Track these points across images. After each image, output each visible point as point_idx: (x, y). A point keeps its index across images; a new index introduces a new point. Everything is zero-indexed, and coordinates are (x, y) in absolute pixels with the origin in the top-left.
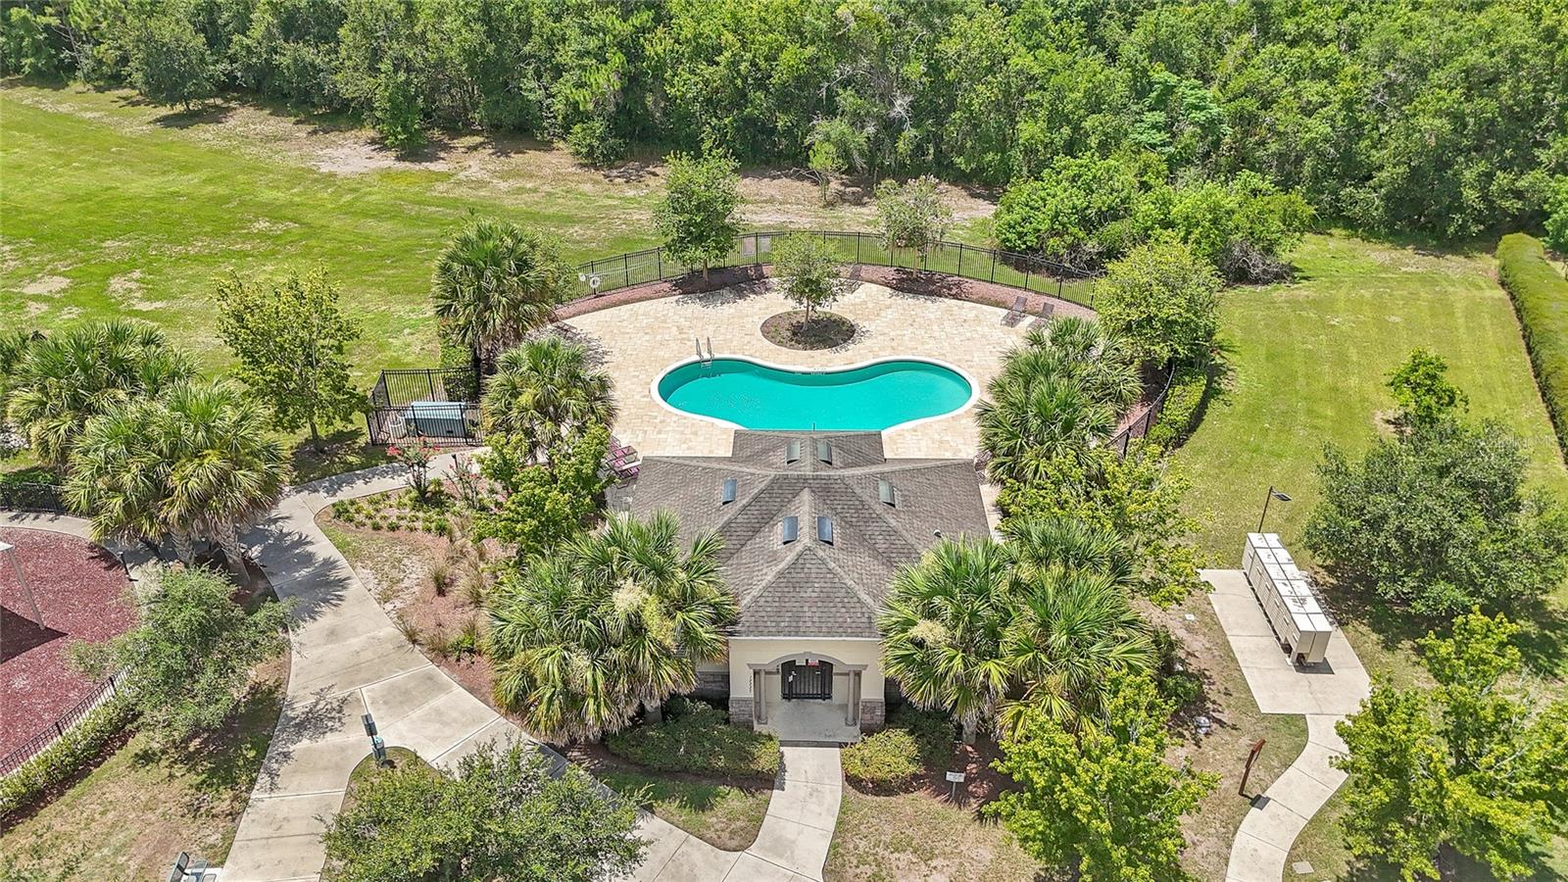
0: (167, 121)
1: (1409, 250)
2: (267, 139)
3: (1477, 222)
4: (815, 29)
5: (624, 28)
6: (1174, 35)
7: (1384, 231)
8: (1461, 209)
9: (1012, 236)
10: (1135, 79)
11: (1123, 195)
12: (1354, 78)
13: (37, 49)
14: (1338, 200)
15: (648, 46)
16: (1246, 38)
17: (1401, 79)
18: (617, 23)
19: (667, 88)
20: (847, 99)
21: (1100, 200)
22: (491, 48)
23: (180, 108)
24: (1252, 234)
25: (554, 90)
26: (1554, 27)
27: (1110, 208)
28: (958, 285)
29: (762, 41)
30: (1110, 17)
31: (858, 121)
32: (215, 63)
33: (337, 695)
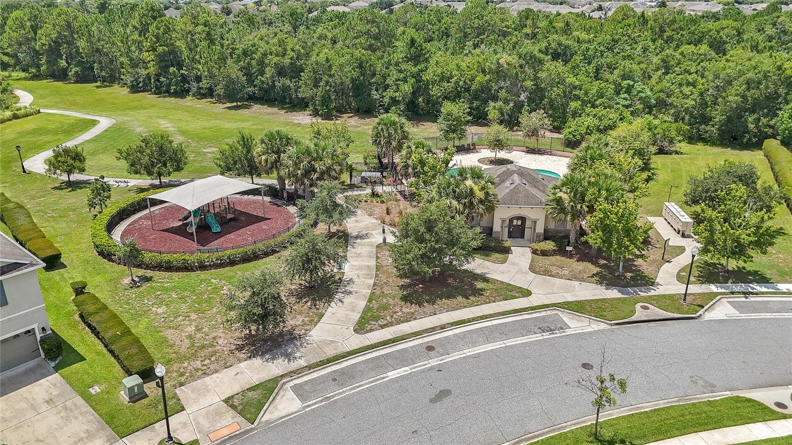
0: (229, 108)
1: (729, 149)
2: (269, 114)
3: (755, 137)
4: (490, 69)
5: (415, 70)
6: (631, 72)
7: (718, 143)
8: (748, 132)
9: (571, 136)
10: (616, 88)
11: (614, 120)
12: (703, 84)
13: (176, 84)
14: (699, 131)
15: (423, 76)
16: (660, 73)
17: (722, 84)
18: (412, 68)
19: (430, 92)
20: (503, 94)
21: (606, 122)
22: (362, 78)
23: (235, 104)
24: (664, 135)
25: (384, 94)
26: (780, 66)
27: (609, 125)
28: (551, 152)
29: (468, 74)
30: (605, 71)
31: (506, 102)
32: (248, 87)
33: (364, 232)
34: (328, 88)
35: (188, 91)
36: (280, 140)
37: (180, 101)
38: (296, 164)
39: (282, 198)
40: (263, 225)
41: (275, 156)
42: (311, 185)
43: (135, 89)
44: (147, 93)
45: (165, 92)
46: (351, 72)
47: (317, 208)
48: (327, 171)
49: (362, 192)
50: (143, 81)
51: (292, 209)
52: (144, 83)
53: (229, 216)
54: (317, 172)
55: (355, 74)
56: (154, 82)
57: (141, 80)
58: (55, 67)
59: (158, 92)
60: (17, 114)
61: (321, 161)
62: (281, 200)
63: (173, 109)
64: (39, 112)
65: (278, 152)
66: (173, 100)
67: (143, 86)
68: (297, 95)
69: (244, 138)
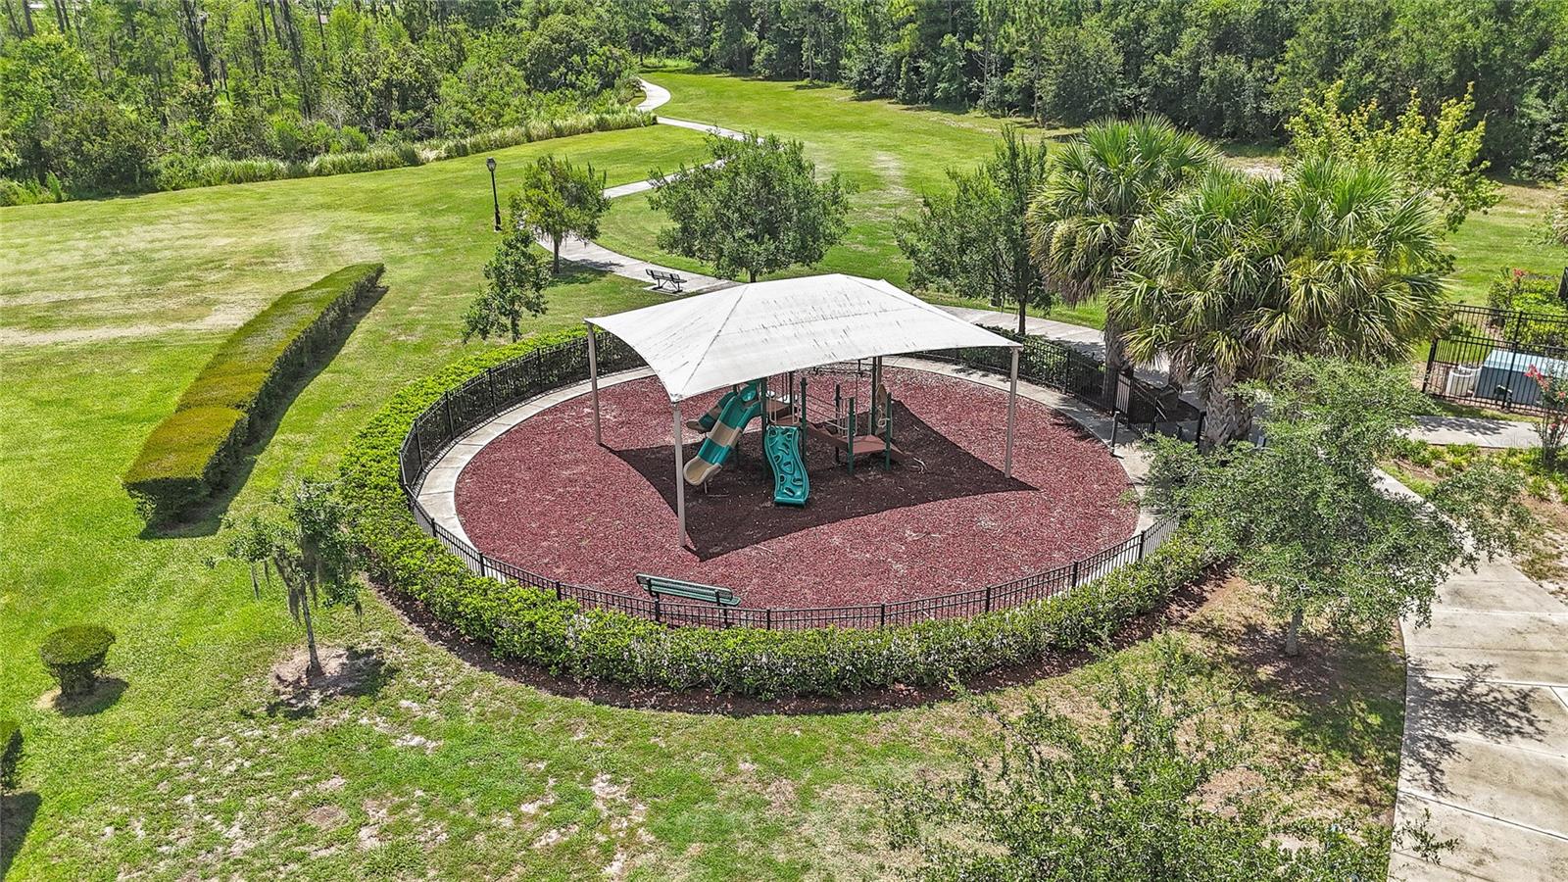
22: (1497, 50)
32: (1124, 86)
33: (1504, 681)
34: (1369, 78)
35: (974, 97)
36: (1145, 158)
37: (951, 120)
38: (1189, 259)
39: (1107, 405)
40: (986, 513)
41: (1108, 223)
42: (1244, 372)
43: (867, 89)
44: (887, 101)
45: (925, 100)
46: (1463, 29)
47: (1252, 499)
48: (1345, 314)
49: (1479, 439)
50: (887, 73)
51: (1135, 460)
52: (888, 77)
53: (868, 444)
54: (1286, 309)
55: (1476, 38)
56: (907, 73)
57: (882, 69)
58: (735, 46)
59: (911, 100)
60: (607, 120)
61: (1320, 257)
62: (1102, 410)
63: (926, 132)
64: (654, 122)
65: (1125, 209)
66: (935, 116)
67: (883, 84)
68: (1258, 108)
69: (1015, 155)
